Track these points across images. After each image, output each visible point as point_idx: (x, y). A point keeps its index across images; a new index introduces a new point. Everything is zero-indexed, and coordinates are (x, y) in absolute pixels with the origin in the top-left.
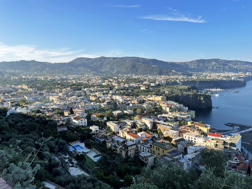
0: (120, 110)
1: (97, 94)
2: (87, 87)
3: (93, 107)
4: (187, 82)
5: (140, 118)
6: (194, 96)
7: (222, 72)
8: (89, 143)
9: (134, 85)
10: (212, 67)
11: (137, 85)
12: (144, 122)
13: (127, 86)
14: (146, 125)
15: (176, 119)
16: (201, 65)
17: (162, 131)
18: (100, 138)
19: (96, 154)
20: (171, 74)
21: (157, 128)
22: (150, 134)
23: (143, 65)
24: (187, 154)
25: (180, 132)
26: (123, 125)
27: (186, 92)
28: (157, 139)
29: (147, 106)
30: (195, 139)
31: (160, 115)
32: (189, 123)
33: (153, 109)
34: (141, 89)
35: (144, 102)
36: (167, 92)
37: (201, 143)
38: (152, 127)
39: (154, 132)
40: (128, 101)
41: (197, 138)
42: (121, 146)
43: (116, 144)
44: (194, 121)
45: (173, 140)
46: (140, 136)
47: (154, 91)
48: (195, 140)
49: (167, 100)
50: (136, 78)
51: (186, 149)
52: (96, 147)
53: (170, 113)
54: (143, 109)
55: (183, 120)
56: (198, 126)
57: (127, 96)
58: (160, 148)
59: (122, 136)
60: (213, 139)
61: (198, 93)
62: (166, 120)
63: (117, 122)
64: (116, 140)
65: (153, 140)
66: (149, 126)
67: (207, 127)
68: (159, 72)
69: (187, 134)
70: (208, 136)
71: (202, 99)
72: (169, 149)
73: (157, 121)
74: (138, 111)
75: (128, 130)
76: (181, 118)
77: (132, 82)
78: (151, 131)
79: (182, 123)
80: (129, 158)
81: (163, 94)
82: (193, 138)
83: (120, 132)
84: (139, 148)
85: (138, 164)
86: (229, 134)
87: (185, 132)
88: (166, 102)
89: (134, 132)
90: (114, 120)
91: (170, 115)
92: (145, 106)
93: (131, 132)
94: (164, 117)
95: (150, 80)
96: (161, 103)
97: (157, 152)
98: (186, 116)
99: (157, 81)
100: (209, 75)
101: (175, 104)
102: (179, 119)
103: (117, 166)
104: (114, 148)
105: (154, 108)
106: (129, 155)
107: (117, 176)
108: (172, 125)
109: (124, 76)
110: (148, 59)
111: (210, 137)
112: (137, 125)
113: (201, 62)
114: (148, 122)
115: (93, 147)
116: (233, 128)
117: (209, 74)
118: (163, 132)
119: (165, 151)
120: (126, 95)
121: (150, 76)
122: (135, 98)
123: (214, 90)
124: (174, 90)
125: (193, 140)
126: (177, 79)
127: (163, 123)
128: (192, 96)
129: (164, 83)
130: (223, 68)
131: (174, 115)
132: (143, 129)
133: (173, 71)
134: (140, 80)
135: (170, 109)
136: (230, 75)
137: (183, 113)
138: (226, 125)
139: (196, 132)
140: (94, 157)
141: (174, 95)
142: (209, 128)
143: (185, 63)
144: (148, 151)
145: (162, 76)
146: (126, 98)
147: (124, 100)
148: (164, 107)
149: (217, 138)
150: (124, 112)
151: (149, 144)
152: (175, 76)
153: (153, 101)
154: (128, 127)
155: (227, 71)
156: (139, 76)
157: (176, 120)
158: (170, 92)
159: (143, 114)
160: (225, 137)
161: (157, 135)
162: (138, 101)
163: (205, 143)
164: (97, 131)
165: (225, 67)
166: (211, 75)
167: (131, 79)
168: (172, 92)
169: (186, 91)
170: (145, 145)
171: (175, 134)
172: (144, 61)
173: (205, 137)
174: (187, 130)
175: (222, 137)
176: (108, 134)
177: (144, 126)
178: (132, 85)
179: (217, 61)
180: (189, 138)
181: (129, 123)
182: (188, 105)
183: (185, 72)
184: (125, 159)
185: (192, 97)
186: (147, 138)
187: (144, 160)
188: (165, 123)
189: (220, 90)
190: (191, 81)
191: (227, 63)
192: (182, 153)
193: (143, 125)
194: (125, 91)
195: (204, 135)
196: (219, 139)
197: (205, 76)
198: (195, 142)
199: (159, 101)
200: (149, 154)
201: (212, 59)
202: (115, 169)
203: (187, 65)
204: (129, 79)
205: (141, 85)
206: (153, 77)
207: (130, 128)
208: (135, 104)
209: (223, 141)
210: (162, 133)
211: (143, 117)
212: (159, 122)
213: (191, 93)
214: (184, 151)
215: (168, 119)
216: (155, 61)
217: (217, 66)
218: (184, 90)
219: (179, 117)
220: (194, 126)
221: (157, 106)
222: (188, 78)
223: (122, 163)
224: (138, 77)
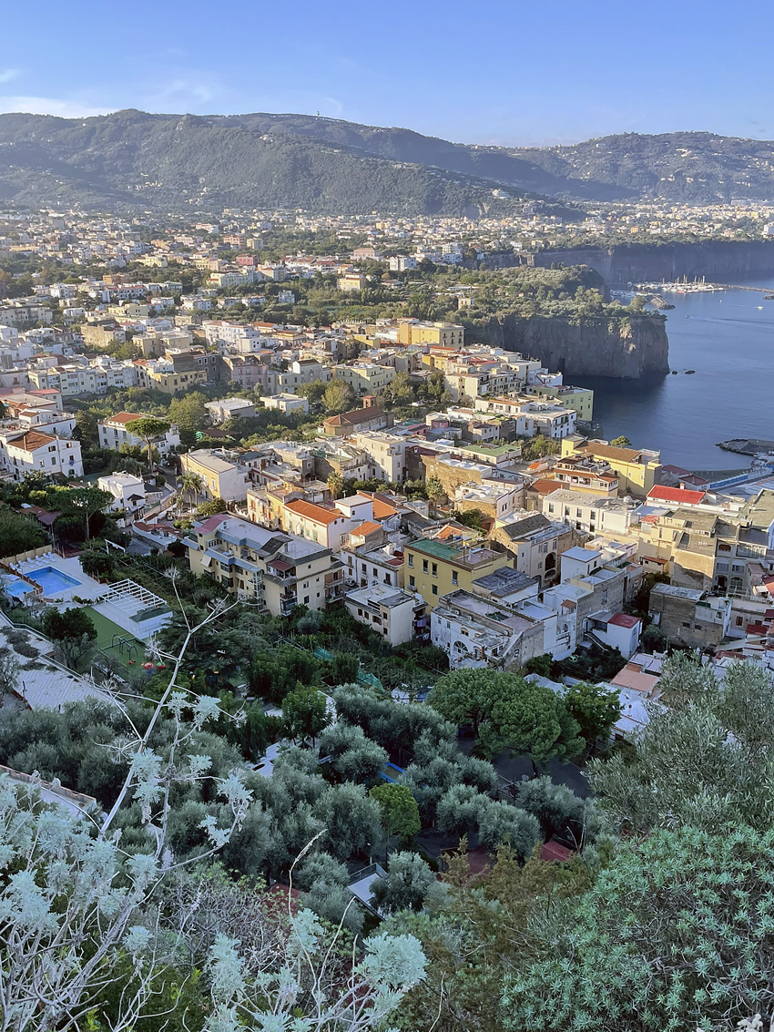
0: (245, 396)
1: (117, 312)
2: (62, 278)
3: (104, 380)
4: (562, 248)
5: (344, 431)
6: (591, 318)
7: (719, 201)
8: (104, 556)
9: (307, 265)
10: (677, 175)
11: (319, 268)
12: (363, 452)
13: (271, 274)
14: (371, 463)
15: (508, 432)
16: (627, 162)
17: (447, 489)
18: (155, 532)
19: (144, 607)
20: (486, 209)
21: (422, 477)
22: (393, 504)
23: (349, 159)
24: (558, 581)
25: (528, 488)
26: (264, 466)
27: (553, 302)
28: (425, 524)
29: (373, 374)
30: (593, 516)
31: (435, 416)
32: (568, 448)
33: (404, 385)
34: (342, 287)
35: (356, 351)
36: (469, 301)
37: (619, 534)
38: (400, 471)
39: (409, 491)
40: (280, 348)
41: (602, 510)
42: (261, 565)
43: (238, 554)
44: (591, 437)
45: (498, 524)
46: (347, 512)
47: (403, 299)
48: (593, 522)
49: (468, 342)
50: (313, 230)
51: (551, 561)
52: (140, 575)
53: (482, 405)
54: (355, 386)
55: (538, 432)
56: (607, 459)
57: (275, 326)
58: (441, 565)
59: (260, 518)
60: (670, 514)
61: (611, 306)
62: (463, 436)
63: (233, 453)
64: (236, 538)
65: (406, 531)
66: (388, 466)
67: (646, 463)
68: (428, 196)
69: (560, 498)
70: (650, 502)
71: (625, 332)
72: (479, 564)
73: (424, 443)
74: (334, 397)
75: (290, 489)
76: (531, 425)
77: (295, 254)
78: (399, 490)
79: (534, 447)
80: (303, 615)
81: (447, 310)
82: (586, 511)
83: (250, 498)
84: (345, 569)
85: (342, 638)
86: (732, 490)
87: (549, 487)
88: (463, 349)
89: (319, 498)
90: (217, 445)
91: (482, 412)
92: (364, 374)
93: (305, 498)
94: (454, 424)
95: (383, 241)
96: (438, 355)
97: (425, 580)
98: (551, 416)
99: (420, 248)
100: (660, 214)
101: (505, 357)
102: (520, 430)
103: (247, 652)
104: (227, 575)
105: (409, 383)
106: (300, 601)
107: (249, 695)
108: (493, 460)
109: (251, 221)
110: (372, 128)
111: (657, 506)
112: (332, 463)
113: (626, 150)
114: (380, 449)
115: (126, 572)
116: (750, 459)
117: (661, 209)
118: (450, 492)
119: (462, 573)
120: (269, 320)
121: (384, 217)
122: (311, 336)
123: (677, 288)
124: (499, 291)
125: (585, 519)
126: (511, 234)
127: (451, 449)
128: (583, 318)
129: (452, 259)
130: (727, 178)
131: (502, 412)
132: (361, 480)
133: (495, 193)
134: (332, 239)
135: (482, 382)
136: (756, 217)
137: (539, 403)
138: (724, 448)
139: (595, 483)
140: (132, 618)
141: (500, 314)
142: (653, 465)
143: (551, 154)
144: (387, 581)
145: (444, 222)
146: (270, 334)
147: (258, 346)
148: (454, 374)
149: (687, 505)
150: (263, 404)
151: (387, 549)
152: (503, 222)
153: (400, 345)
154: (290, 473)
155: (743, 193)
156: (329, 220)
157: (506, 435)
158: (482, 301)
159: (355, 411)
160: (720, 502)
161: (426, 507)
162: (328, 348)
163: (635, 533)
164: (135, 498)
165: (736, 175)
166: (670, 216)
167: (291, 237)
168: (490, 303)
169: (556, 297)
170: (373, 556)
171: (506, 500)
172: (352, 138)
173: (638, 504)
174: (557, 479)
175: (707, 502)
176: (193, 511)
177: (364, 468)
178: (295, 265)
179: (700, 142)
180: (567, 513)
181: (292, 455)
182: (563, 361)
183: (553, 201)
184: (282, 618)
185: (582, 323)
186: (379, 520)
187: (370, 621)
188: (458, 451)
189: (704, 288)
190: (579, 248)
191: (745, 152)
192: (538, 578)
193: (357, 465)
194: (261, 298)
195: (634, 498)
196: (696, 513)
197: (646, 222)
198: (592, 528)
199: (429, 347)
200: (391, 592)
201: (680, 134)
202: (239, 668)
203: (563, 163)
204: (279, 233)
205: (340, 269)
206: (397, 228)
207: (298, 479)
208: (314, 361)
209: (713, 521)
210: (446, 495)
211: (355, 426)
212: (432, 446)
213: (576, 305)
214: (543, 572)
215: (475, 431)
216: (405, 140)
217: (701, 169)
218: (547, 288)
219: (521, 418)
220: (591, 461)
221: (421, 373)
222: (563, 231)
223: (272, 637)
224: (322, 224)
